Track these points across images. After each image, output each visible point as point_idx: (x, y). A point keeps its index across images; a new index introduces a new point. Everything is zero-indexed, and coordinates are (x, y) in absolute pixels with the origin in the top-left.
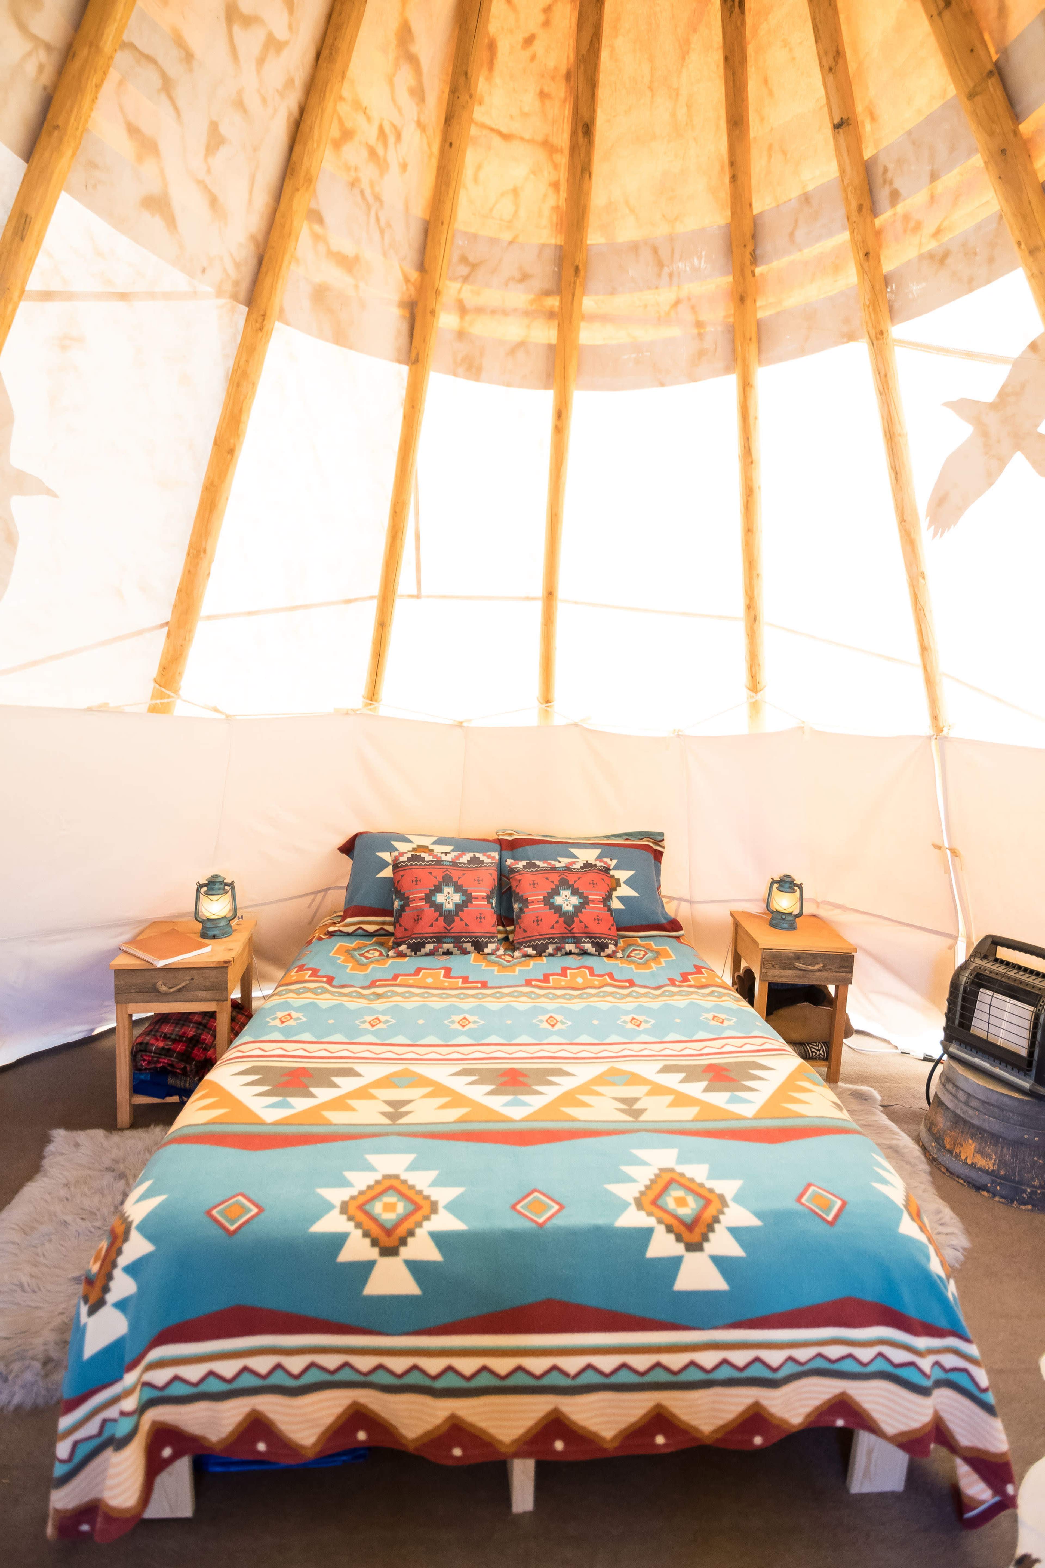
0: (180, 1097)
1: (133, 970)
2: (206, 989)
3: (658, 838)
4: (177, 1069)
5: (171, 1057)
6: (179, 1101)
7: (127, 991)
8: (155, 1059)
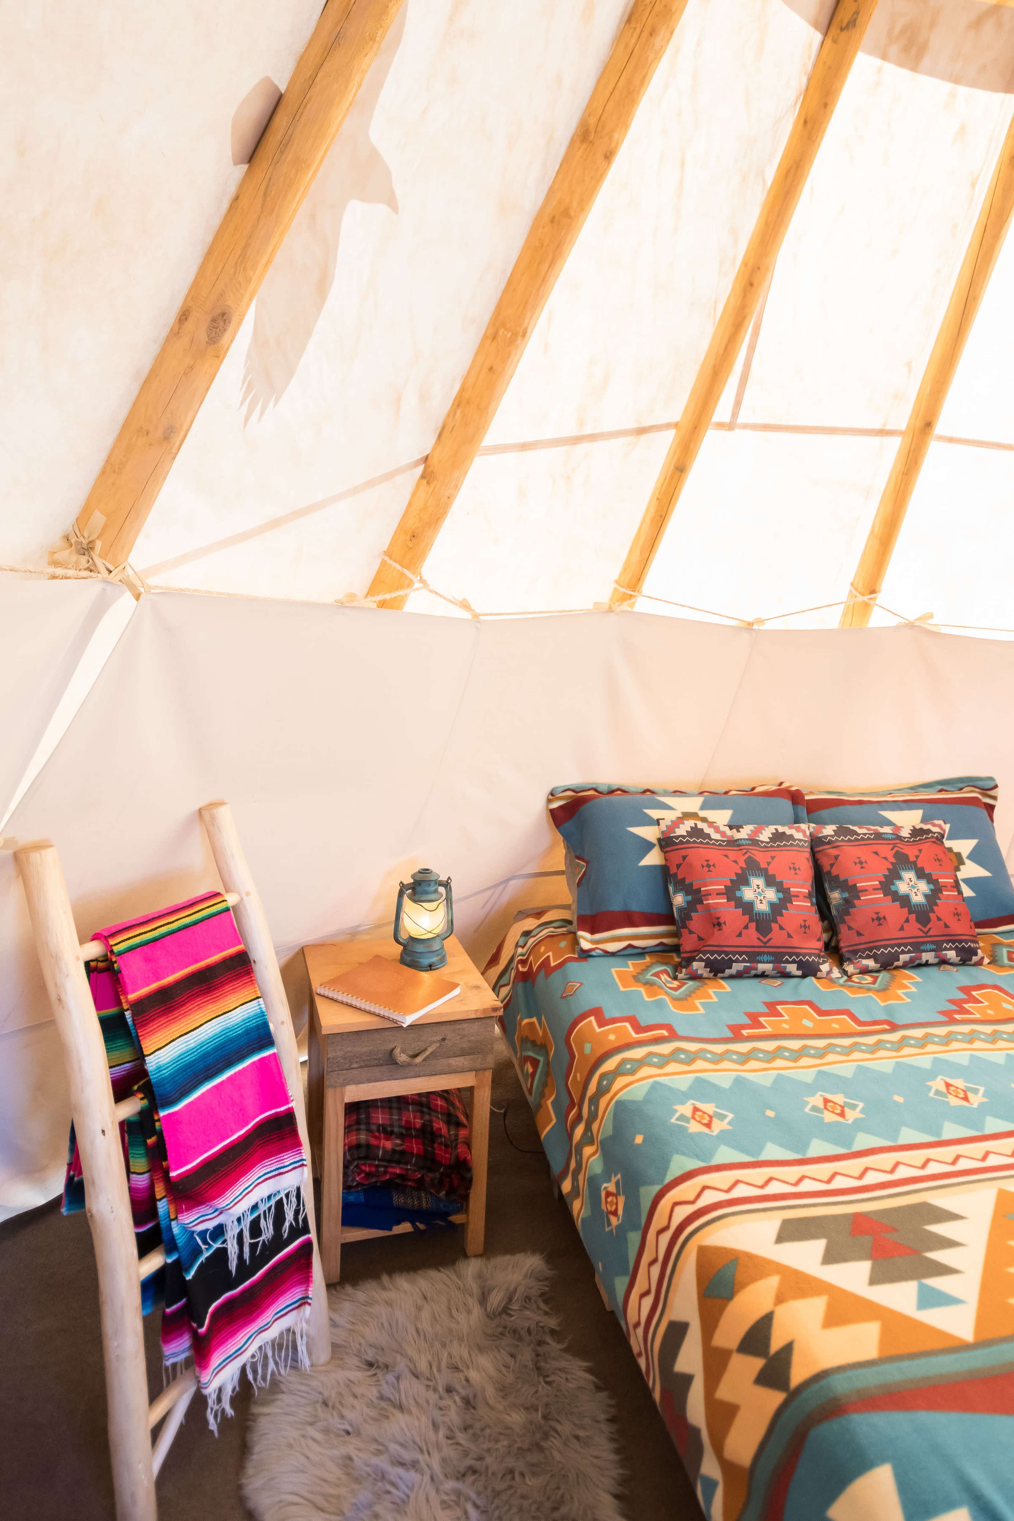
0: (413, 1223)
1: (356, 1032)
2: (463, 1053)
3: (988, 787)
4: (409, 1180)
5: (406, 1163)
6: (412, 1230)
7: (346, 1066)
8: (382, 1169)
